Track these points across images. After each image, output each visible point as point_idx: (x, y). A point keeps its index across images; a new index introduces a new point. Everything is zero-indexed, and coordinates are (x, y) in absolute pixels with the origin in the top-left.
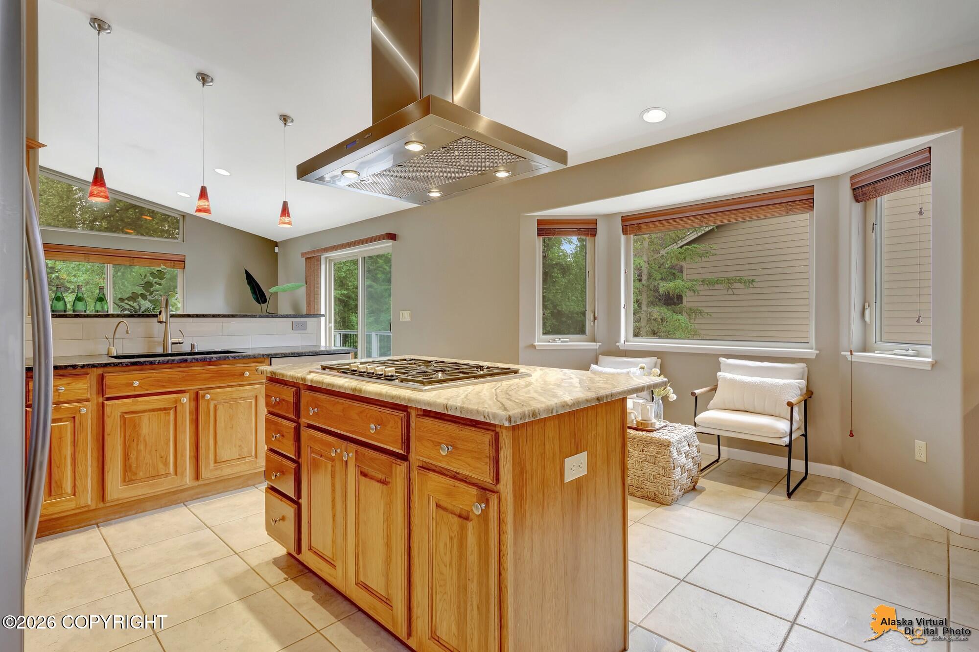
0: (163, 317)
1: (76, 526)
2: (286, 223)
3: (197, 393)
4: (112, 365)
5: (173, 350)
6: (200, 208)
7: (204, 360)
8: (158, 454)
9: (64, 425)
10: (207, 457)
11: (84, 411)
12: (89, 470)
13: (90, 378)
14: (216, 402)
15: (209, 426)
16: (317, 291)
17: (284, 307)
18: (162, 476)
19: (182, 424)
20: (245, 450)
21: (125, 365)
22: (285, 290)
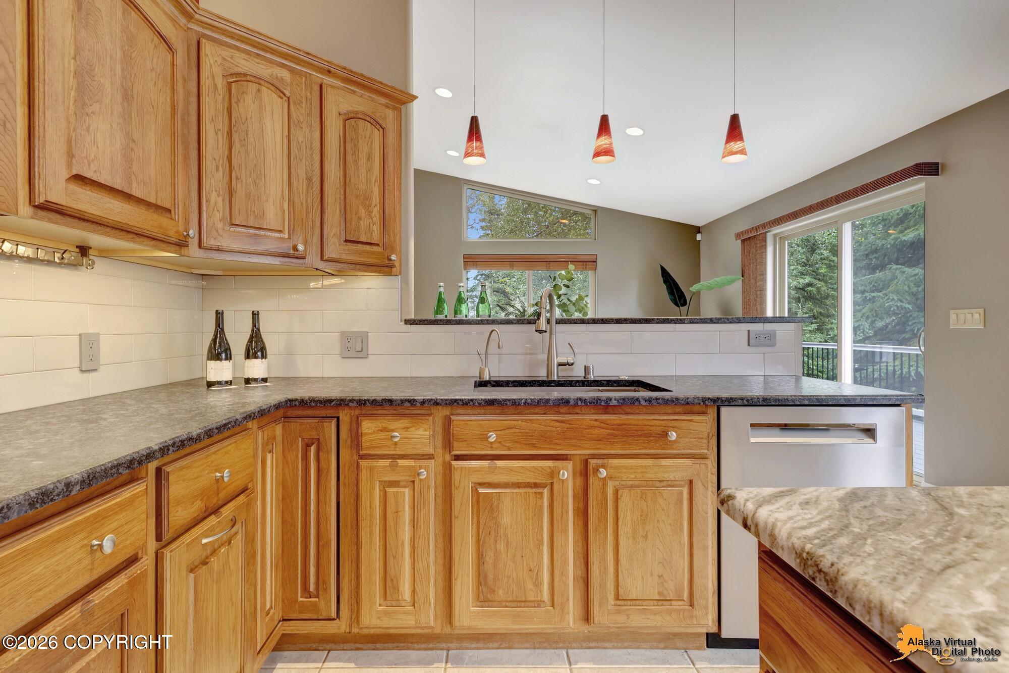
0: (544, 324)
2: (736, 153)
3: (586, 463)
4: (461, 403)
5: (559, 375)
6: (599, 150)
8: (525, 564)
9: (402, 491)
10: (603, 585)
11: (425, 473)
12: (433, 569)
13: (434, 423)
14: (617, 483)
15: (606, 528)
16: (761, 286)
17: (709, 309)
18: (532, 604)
19: (562, 516)
20: (671, 586)
21: (477, 404)
22: (710, 288)
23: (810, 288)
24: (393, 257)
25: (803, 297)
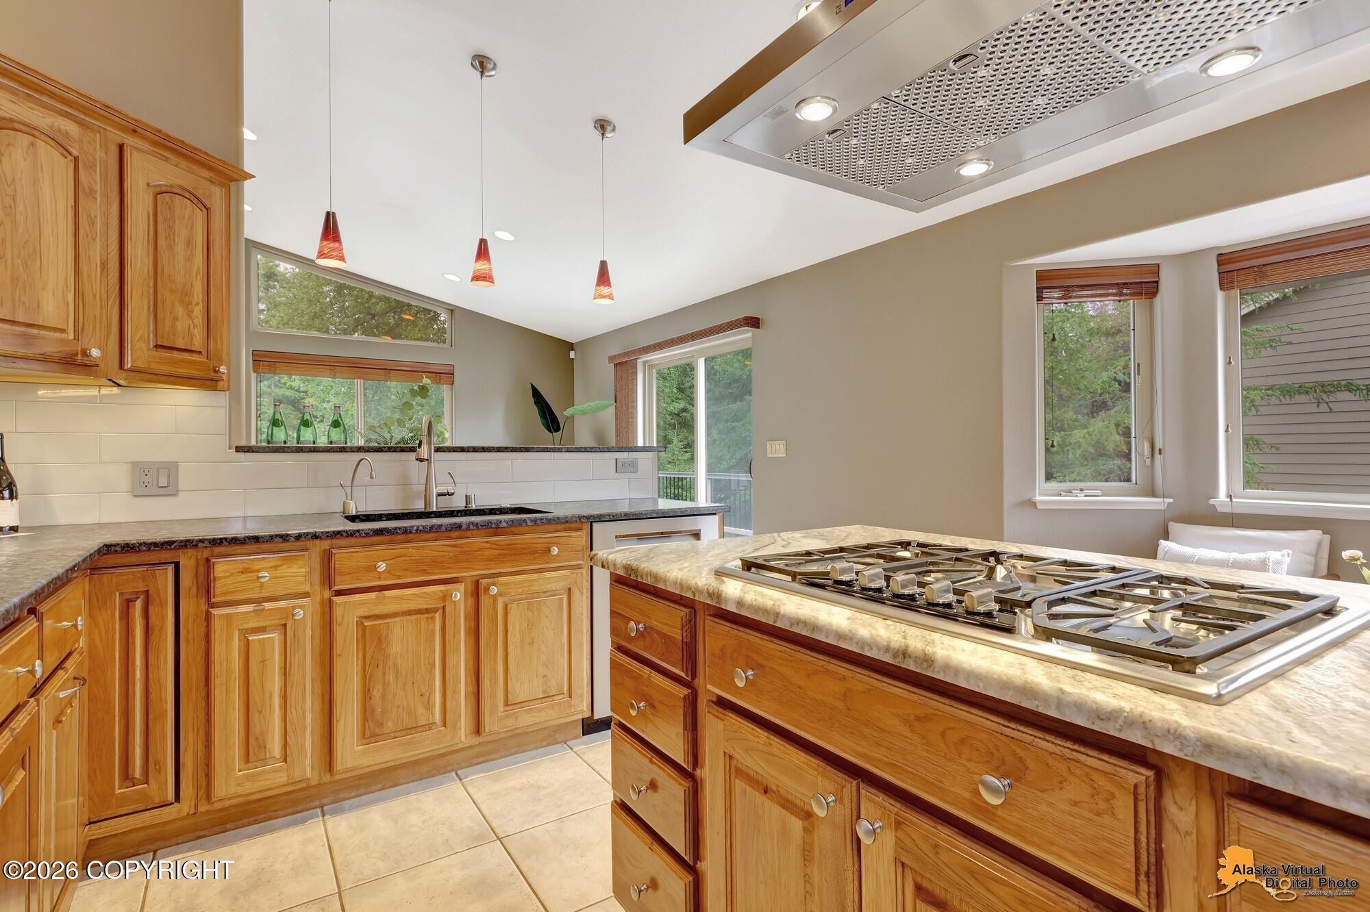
0: (424, 451)
1: (290, 811)
2: (604, 297)
3: (477, 583)
4: (345, 534)
5: (438, 506)
7: (487, 525)
8: (416, 690)
9: (269, 638)
10: (493, 695)
11: (300, 614)
12: (309, 716)
13: (310, 557)
14: (506, 599)
15: (496, 642)
16: (633, 413)
17: (584, 437)
18: (423, 729)
19: (454, 637)
20: (553, 683)
21: (364, 535)
22: (584, 413)
23: (684, 414)
24: (223, 369)
25: (679, 423)
